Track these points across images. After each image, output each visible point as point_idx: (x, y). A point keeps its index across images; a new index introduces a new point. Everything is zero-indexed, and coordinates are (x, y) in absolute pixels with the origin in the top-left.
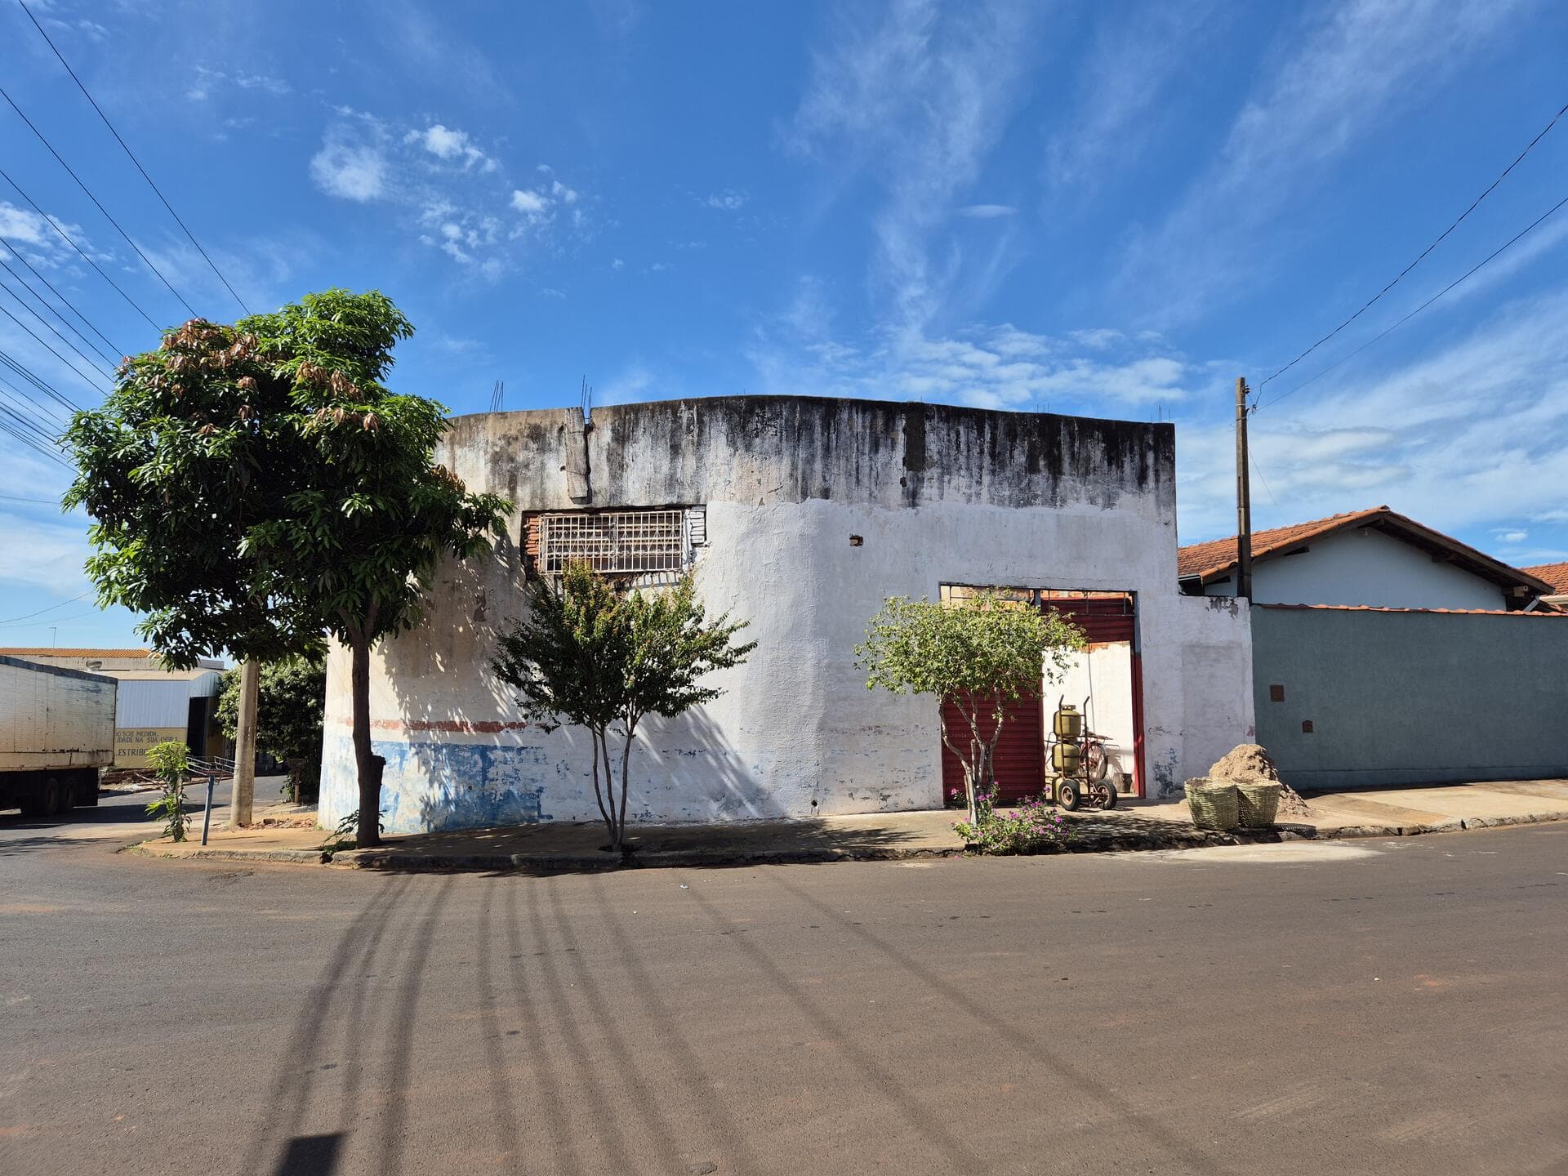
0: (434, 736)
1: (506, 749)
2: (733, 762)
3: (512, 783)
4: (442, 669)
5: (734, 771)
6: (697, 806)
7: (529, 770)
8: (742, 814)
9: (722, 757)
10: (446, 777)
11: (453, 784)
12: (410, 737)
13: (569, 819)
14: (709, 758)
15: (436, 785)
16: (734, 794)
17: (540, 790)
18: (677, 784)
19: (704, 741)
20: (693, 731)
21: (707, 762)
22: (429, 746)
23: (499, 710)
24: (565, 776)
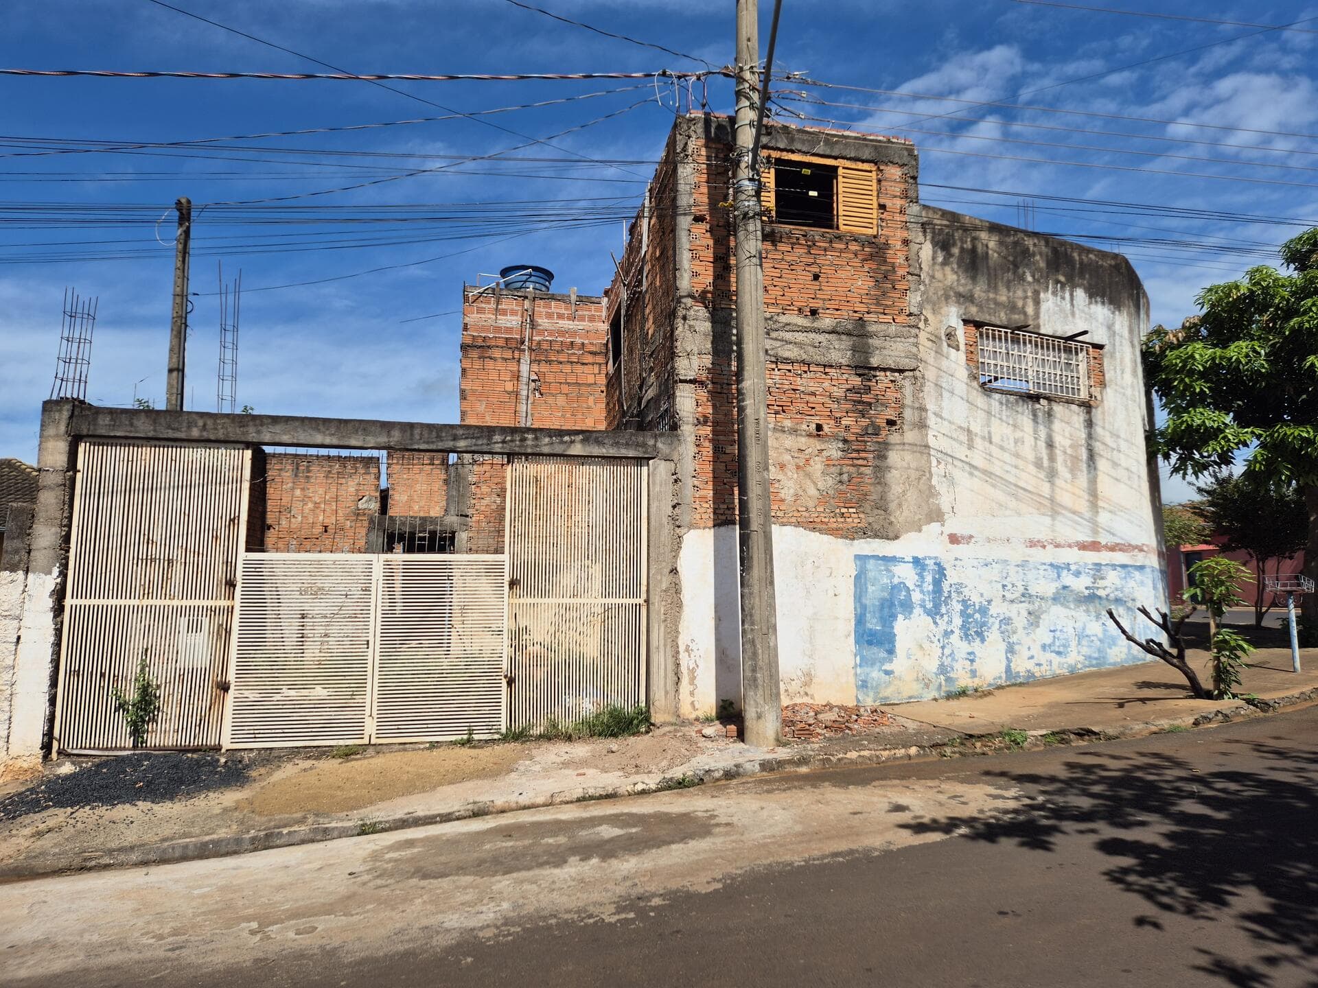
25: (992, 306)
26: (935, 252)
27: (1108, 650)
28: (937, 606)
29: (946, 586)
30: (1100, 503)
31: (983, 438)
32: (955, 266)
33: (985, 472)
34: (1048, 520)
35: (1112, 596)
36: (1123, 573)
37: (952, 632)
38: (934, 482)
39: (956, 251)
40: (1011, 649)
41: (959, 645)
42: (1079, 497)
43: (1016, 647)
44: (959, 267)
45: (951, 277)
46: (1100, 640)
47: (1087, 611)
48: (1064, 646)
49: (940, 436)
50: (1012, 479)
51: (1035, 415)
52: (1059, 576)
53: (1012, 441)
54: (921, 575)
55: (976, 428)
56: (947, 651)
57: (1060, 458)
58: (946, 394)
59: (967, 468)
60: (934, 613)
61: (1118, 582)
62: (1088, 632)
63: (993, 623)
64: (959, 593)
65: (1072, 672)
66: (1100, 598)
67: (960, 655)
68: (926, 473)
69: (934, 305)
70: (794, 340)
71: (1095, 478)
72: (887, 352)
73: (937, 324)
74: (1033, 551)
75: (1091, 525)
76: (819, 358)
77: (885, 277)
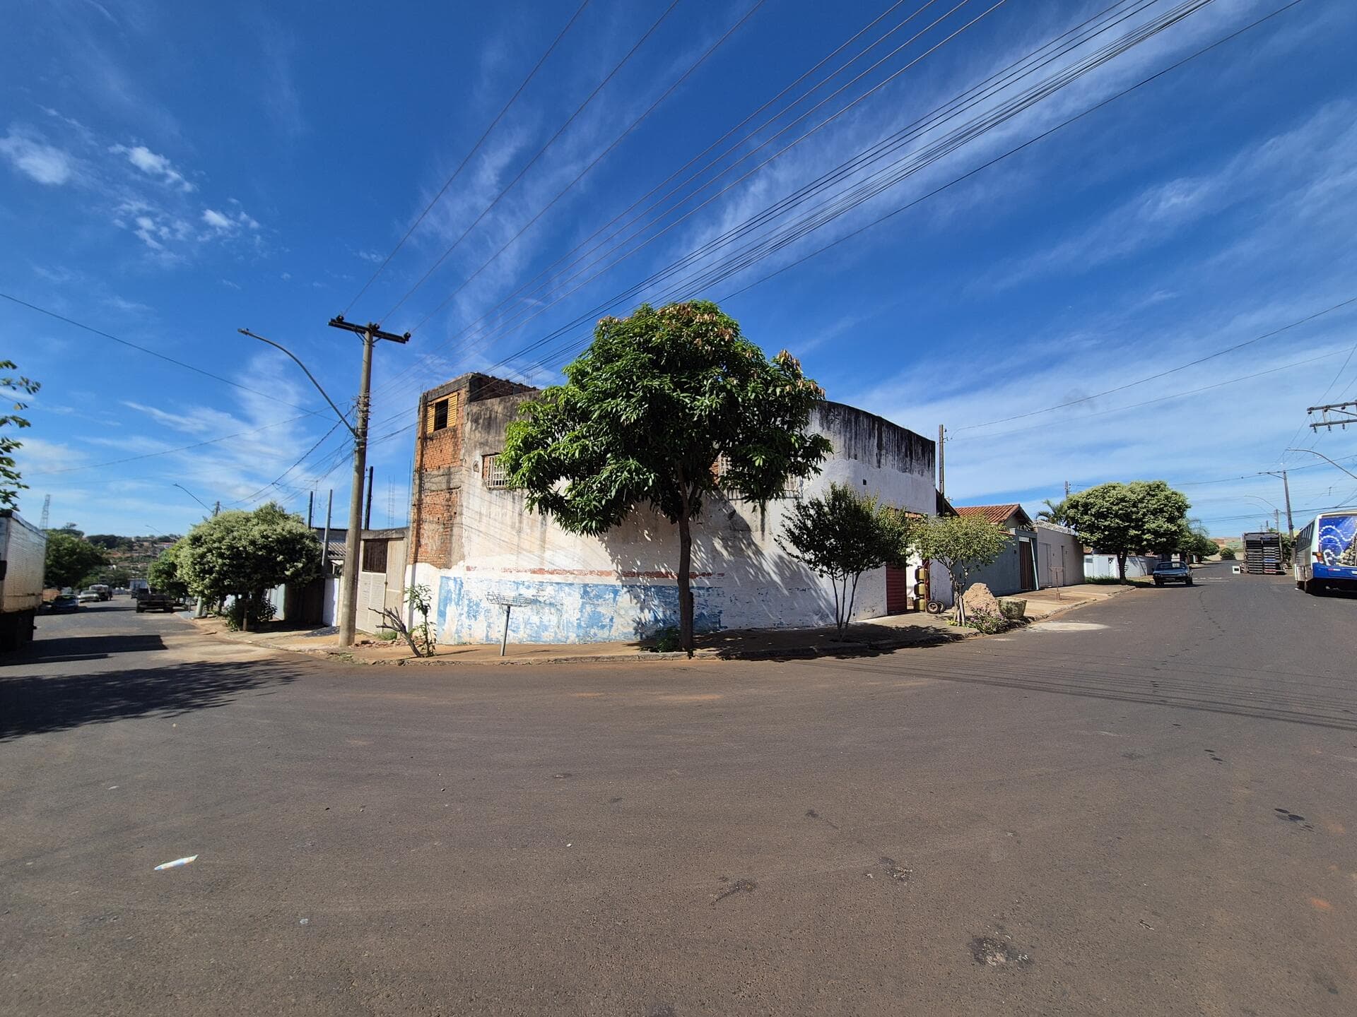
0: (642, 580)
1: (699, 588)
2: (824, 594)
3: (703, 608)
4: (649, 539)
5: (825, 599)
6: (807, 618)
7: (714, 601)
8: (829, 622)
9: (819, 591)
10: (654, 605)
11: (661, 609)
12: (622, 581)
13: (737, 628)
14: (813, 592)
15: (646, 611)
16: (825, 611)
17: (720, 612)
18: (797, 606)
19: (811, 583)
20: (804, 578)
21: (811, 594)
22: (639, 587)
23: (695, 565)
24: (735, 603)
25: (497, 443)
26: (472, 425)
27: (542, 634)
28: (459, 601)
29: (462, 591)
30: (546, 546)
31: (486, 516)
32: (480, 429)
33: (486, 534)
34: (514, 558)
35: (548, 602)
36: (557, 587)
37: (463, 614)
38: (463, 540)
39: (481, 421)
40: (489, 626)
41: (467, 622)
42: (534, 543)
43: (492, 625)
44: (482, 428)
45: (478, 436)
46: (537, 627)
47: (532, 609)
48: (517, 628)
49: (468, 518)
50: (498, 537)
51: (514, 499)
52: (517, 588)
53: (500, 516)
54: (455, 586)
55: (484, 511)
56: (460, 623)
57: (525, 522)
58: (471, 496)
59: (477, 532)
60: (457, 604)
61: (552, 593)
62: (531, 621)
63: (481, 612)
64: (467, 595)
65: (520, 642)
66: (540, 602)
67: (466, 626)
68: (461, 537)
69: (469, 452)
70: (435, 482)
71: (545, 531)
72: (454, 480)
73: (470, 462)
74: (505, 574)
75: (539, 559)
76: (440, 488)
77: (456, 445)
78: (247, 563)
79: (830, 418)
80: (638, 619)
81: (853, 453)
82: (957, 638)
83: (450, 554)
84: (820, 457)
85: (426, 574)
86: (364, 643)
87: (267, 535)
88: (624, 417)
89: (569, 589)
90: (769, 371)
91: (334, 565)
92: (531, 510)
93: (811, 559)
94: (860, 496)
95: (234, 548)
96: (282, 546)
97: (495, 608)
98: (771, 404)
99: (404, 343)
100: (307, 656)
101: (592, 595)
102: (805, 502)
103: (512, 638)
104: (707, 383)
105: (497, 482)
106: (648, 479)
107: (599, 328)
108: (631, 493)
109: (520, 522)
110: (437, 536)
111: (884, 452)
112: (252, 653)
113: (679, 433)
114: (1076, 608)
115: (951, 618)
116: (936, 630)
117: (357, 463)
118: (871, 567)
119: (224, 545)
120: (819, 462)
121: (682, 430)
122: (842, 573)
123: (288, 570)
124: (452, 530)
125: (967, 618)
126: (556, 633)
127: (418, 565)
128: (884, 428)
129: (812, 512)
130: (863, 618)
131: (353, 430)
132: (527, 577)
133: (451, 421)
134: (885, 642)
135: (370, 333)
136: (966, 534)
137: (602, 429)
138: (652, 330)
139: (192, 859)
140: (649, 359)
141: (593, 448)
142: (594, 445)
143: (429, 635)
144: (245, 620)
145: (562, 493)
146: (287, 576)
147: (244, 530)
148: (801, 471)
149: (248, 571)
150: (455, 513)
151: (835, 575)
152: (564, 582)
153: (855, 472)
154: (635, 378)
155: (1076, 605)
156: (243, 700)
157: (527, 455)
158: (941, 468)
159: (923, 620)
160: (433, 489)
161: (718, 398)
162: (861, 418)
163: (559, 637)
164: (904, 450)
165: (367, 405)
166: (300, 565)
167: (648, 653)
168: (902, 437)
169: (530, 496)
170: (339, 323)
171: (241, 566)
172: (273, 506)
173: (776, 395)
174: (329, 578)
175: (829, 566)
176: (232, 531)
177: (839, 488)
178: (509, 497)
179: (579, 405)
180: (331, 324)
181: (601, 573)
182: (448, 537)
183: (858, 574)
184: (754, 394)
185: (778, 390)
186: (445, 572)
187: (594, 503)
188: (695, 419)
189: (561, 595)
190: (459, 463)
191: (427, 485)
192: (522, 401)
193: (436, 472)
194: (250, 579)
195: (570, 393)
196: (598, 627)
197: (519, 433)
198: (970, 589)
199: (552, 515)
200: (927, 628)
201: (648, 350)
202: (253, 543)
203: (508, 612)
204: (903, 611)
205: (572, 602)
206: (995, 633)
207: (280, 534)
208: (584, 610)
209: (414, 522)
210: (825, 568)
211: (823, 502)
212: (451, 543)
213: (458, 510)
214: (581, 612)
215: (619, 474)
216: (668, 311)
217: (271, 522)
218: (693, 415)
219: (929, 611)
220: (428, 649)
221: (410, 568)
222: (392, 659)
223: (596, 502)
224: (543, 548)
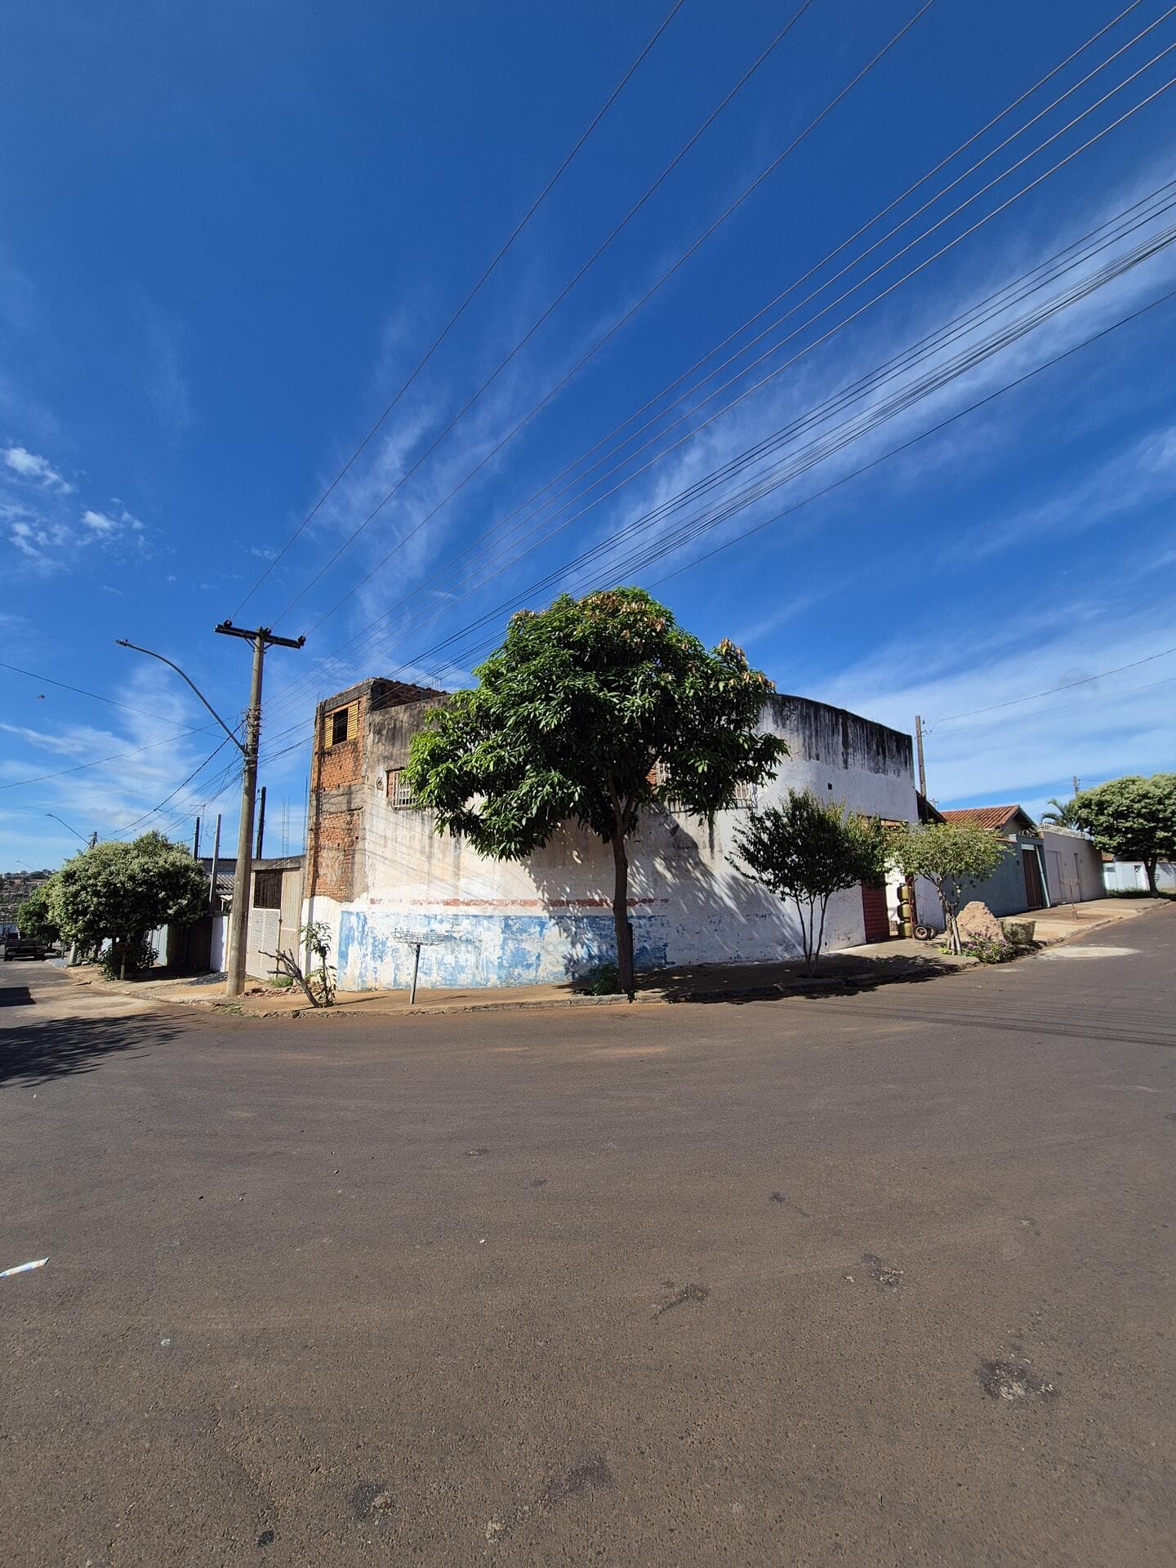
0: (573, 910)
1: (639, 917)
2: (788, 920)
3: (645, 941)
4: (579, 861)
5: (790, 927)
6: (769, 950)
7: (657, 931)
8: (795, 953)
9: (781, 917)
10: (588, 939)
11: (596, 944)
12: (549, 911)
13: (687, 963)
14: (775, 918)
15: (578, 946)
16: (789, 941)
17: (666, 945)
18: (756, 935)
19: (771, 908)
20: (764, 901)
21: (773, 921)
22: (569, 918)
23: (634, 890)
24: (683, 934)
25: (403, 757)
26: (374, 737)
27: (458, 976)
28: (362, 940)
29: (366, 928)
30: (461, 873)
31: (392, 840)
32: (383, 741)
33: (391, 861)
34: (425, 887)
35: (464, 938)
36: (474, 921)
37: (367, 955)
38: (366, 869)
39: (384, 732)
40: (397, 968)
41: (371, 964)
42: (447, 870)
43: (400, 967)
44: (386, 740)
45: (381, 749)
46: (453, 968)
47: (446, 947)
48: (429, 969)
49: (371, 843)
50: (406, 863)
51: (423, 819)
52: (429, 923)
53: (408, 839)
54: (358, 922)
55: (389, 834)
56: (364, 966)
57: (435, 846)
58: (375, 818)
59: (382, 859)
60: (361, 944)
61: (469, 927)
62: (445, 961)
63: (388, 952)
64: (372, 933)
65: (432, 987)
66: (455, 938)
67: (370, 969)
68: (364, 865)
69: (372, 768)
70: (334, 802)
71: (459, 854)
72: (356, 800)
73: (373, 779)
74: (415, 907)
75: (453, 888)
76: (340, 810)
77: (356, 759)
78: (125, 902)
79: (785, 713)
80: (568, 956)
81: (813, 754)
82: (952, 969)
83: (351, 885)
84: (774, 760)
85: (325, 909)
86: (255, 991)
87: (148, 868)
88: (543, 723)
89: (489, 922)
90: (709, 663)
91: (223, 901)
92: (442, 831)
93: (770, 880)
94: (823, 803)
95: (111, 884)
96: (164, 881)
97: (404, 948)
98: (714, 700)
99: (299, 648)
100: (189, 1008)
101: (514, 929)
102: (760, 813)
103: (424, 981)
104: (638, 680)
105: (404, 800)
106: (573, 793)
107: (513, 624)
108: (554, 809)
109: (431, 846)
110: (337, 865)
111: (850, 750)
112: (129, 1006)
113: (607, 739)
114: (1098, 928)
115: (943, 945)
116: (927, 961)
117: (247, 784)
118: (843, 887)
119: (99, 882)
120: (773, 765)
121: (611, 735)
122: (807, 895)
123: (171, 909)
124: (353, 857)
125: (964, 945)
126: (474, 976)
127: (316, 898)
128: (849, 723)
129: (768, 824)
130: (837, 948)
131: (242, 747)
132: (439, 910)
133: (351, 734)
134: (865, 976)
135: (261, 639)
136: (955, 844)
137: (520, 736)
138: (573, 623)
139: (42, 1262)
140: (571, 655)
141: (509, 759)
142: (511, 756)
143: (328, 980)
144: (123, 967)
145: (476, 812)
146: (170, 915)
147: (123, 863)
148: (752, 776)
149: (126, 910)
150: (357, 838)
151: (799, 898)
152: (481, 914)
153: (818, 776)
154: (554, 677)
155: (1098, 925)
156: (113, 1064)
157: (434, 770)
158: (921, 766)
159: (910, 948)
160: (332, 810)
161: (652, 697)
162: (822, 713)
163: (479, 979)
164: (875, 747)
165: (258, 718)
166: (185, 902)
167: (581, 996)
168: (871, 732)
169: (439, 816)
170: (226, 629)
171: (119, 905)
172: (155, 835)
173: (718, 690)
174: (216, 916)
175: (792, 887)
176: (110, 866)
177: (799, 795)
178: (417, 817)
179: (492, 710)
180: (217, 631)
181: (524, 903)
182: (350, 865)
183: (826, 896)
184: (692, 691)
185: (721, 685)
186: (346, 906)
187: (513, 822)
188: (626, 722)
189: (479, 931)
190: (361, 780)
191: (325, 807)
192: (429, 707)
193: (334, 792)
194: (128, 920)
195: (482, 697)
196: (523, 966)
197: (426, 744)
198: (965, 909)
199: (466, 837)
200: (915, 958)
201: (569, 646)
202: (132, 878)
203: (418, 952)
204: (887, 937)
205: (492, 937)
206: (998, 962)
207: (163, 867)
208: (506, 947)
209: (311, 849)
210: (787, 890)
211: (781, 812)
212: (353, 872)
213: (360, 834)
214: (503, 949)
215: (540, 789)
216: (590, 601)
217: (152, 854)
218: (623, 717)
219: (916, 938)
220: (327, 998)
221: (306, 902)
222: (286, 1010)
223: (515, 820)
224: (457, 875)
